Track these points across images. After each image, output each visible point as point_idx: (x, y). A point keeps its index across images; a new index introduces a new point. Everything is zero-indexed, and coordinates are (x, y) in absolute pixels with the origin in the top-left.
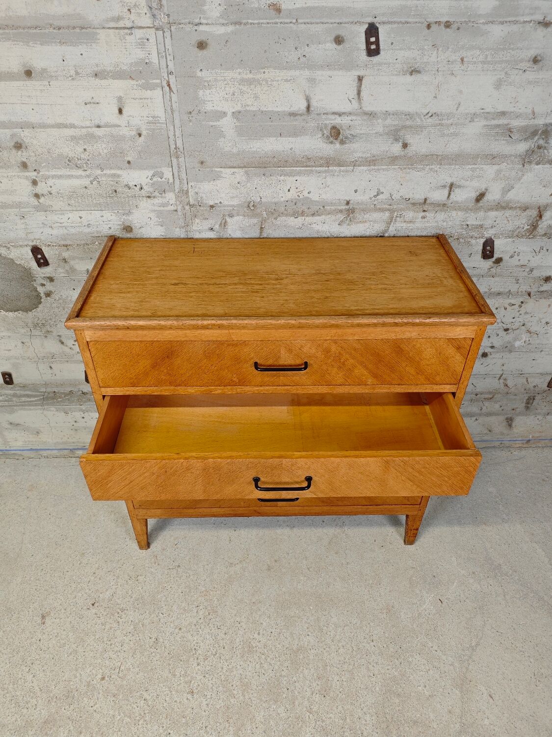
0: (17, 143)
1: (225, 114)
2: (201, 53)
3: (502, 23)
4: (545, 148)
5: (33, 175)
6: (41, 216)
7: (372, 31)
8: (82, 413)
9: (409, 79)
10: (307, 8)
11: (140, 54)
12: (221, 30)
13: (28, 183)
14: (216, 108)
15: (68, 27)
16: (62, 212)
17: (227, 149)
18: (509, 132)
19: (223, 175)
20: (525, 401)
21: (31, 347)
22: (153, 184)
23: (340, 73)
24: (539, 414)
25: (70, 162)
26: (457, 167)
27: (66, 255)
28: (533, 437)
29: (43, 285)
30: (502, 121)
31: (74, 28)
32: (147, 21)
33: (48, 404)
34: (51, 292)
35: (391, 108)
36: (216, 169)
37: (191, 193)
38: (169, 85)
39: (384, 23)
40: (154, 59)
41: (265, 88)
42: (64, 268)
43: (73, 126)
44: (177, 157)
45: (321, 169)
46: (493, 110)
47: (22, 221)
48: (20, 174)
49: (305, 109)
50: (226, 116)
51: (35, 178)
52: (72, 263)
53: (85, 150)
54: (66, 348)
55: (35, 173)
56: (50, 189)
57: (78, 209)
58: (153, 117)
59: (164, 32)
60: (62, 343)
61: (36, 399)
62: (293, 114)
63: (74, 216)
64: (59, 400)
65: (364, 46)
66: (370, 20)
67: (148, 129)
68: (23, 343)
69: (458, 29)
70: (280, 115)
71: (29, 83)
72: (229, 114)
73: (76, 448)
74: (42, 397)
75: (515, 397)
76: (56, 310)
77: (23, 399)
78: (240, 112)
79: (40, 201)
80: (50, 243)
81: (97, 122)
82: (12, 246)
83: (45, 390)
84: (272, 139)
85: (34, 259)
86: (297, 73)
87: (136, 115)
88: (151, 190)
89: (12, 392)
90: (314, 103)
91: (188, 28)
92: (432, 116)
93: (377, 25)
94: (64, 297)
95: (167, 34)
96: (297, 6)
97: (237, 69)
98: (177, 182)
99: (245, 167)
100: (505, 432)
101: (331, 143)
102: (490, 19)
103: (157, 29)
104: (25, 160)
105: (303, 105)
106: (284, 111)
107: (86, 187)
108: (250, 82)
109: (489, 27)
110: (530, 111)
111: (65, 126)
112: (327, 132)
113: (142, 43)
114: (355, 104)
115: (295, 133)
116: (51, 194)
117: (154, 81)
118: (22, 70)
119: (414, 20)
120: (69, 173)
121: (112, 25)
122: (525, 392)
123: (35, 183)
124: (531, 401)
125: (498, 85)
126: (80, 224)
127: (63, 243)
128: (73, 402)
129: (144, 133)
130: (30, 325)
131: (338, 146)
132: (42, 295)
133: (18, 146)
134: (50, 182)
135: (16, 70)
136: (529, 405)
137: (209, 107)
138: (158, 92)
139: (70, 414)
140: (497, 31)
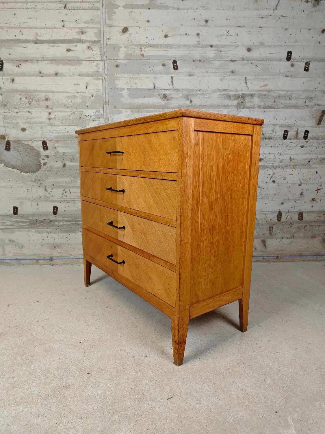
0: (47, 98)
1: (124, 89)
2: (117, 69)
3: (218, 60)
4: (244, 103)
5: (50, 110)
6: (49, 128)
7: (175, 62)
8: (47, 234)
9: (189, 78)
10: (153, 55)
11: (96, 69)
12: (124, 62)
13: (47, 114)
14: (121, 87)
15: (73, 60)
16: (58, 126)
17: (125, 102)
18: (229, 97)
19: (123, 112)
20: (268, 229)
21: (31, 192)
22: (95, 115)
23: (165, 75)
24: (278, 238)
25: (65, 106)
26: (212, 110)
27: (56, 145)
28: (279, 254)
29: (43, 159)
30: (226, 93)
31: (75, 60)
32: (99, 58)
33: (31, 228)
34: (46, 163)
35: (184, 88)
36: (120, 110)
37: (110, 119)
38: (105, 79)
39: (178, 60)
40: (101, 70)
41: (139, 80)
42: (54, 151)
43: (69, 92)
44: (106, 105)
45: (160, 110)
46: (221, 89)
47: (41, 130)
48: (45, 110)
49: (153, 88)
50: (125, 90)
51: (50, 112)
52: (58, 149)
53: (71, 101)
54: (47, 193)
55: (51, 110)
56: (55, 116)
57: (65, 125)
58: (98, 90)
59: (105, 62)
60: (46, 190)
61: (26, 224)
62: (149, 90)
63: (62, 128)
64: (38, 225)
65: (173, 67)
66: (174, 59)
67: (96, 94)
68: (28, 190)
69: (204, 62)
70: (144, 90)
71: (56, 77)
72: (126, 89)
73: (40, 258)
74: (30, 223)
75: (263, 226)
76: (47, 172)
77: (20, 224)
78: (130, 89)
79: (50, 121)
80: (50, 140)
81: (77, 91)
82: (35, 141)
83: (32, 219)
84: (141, 98)
85: (42, 147)
86: (150, 75)
87: (92, 89)
88: (95, 117)
89: (15, 220)
90: (156, 86)
91: (113, 61)
92: (199, 90)
93: (176, 60)
94: (52, 165)
95: (106, 63)
96: (149, 55)
97: (129, 74)
98: (105, 114)
99: (131, 109)
100: (263, 250)
101: (164, 100)
102: (214, 59)
103: (102, 61)
104: (48, 105)
105: (152, 86)
106: (146, 88)
107: (69, 116)
108: (134, 78)
109: (214, 62)
110: (235, 89)
111: (66, 92)
112: (162, 96)
113: (97, 65)
114: (171, 87)
115: (150, 96)
116: (55, 118)
117: (100, 77)
118: (54, 73)
119: (189, 59)
120: (64, 110)
121: (87, 59)
122: (267, 223)
123: (50, 114)
124: (271, 229)
125: (221, 80)
126: (64, 132)
127: (56, 139)
128: (44, 226)
129: (94, 95)
130: (33, 180)
131: (166, 101)
132: (42, 164)
133: (47, 100)
134: (56, 113)
135: (52, 73)
136: (271, 232)
137: (119, 87)
138: (101, 81)
139: (41, 234)
140: (217, 63)
